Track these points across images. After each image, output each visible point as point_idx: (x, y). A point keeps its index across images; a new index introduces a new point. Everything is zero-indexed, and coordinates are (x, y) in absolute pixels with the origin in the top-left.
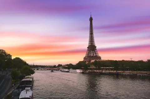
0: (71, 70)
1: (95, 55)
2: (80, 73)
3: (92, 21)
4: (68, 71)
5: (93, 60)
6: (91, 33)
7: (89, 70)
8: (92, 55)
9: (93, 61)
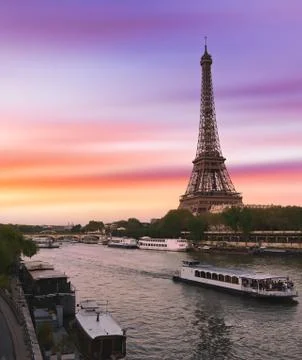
0: (145, 241)
1: (219, 189)
2: (180, 251)
3: (209, 69)
4: (134, 243)
5: (219, 207)
6: (208, 112)
7: (208, 243)
8: (209, 187)
9: (217, 209)
